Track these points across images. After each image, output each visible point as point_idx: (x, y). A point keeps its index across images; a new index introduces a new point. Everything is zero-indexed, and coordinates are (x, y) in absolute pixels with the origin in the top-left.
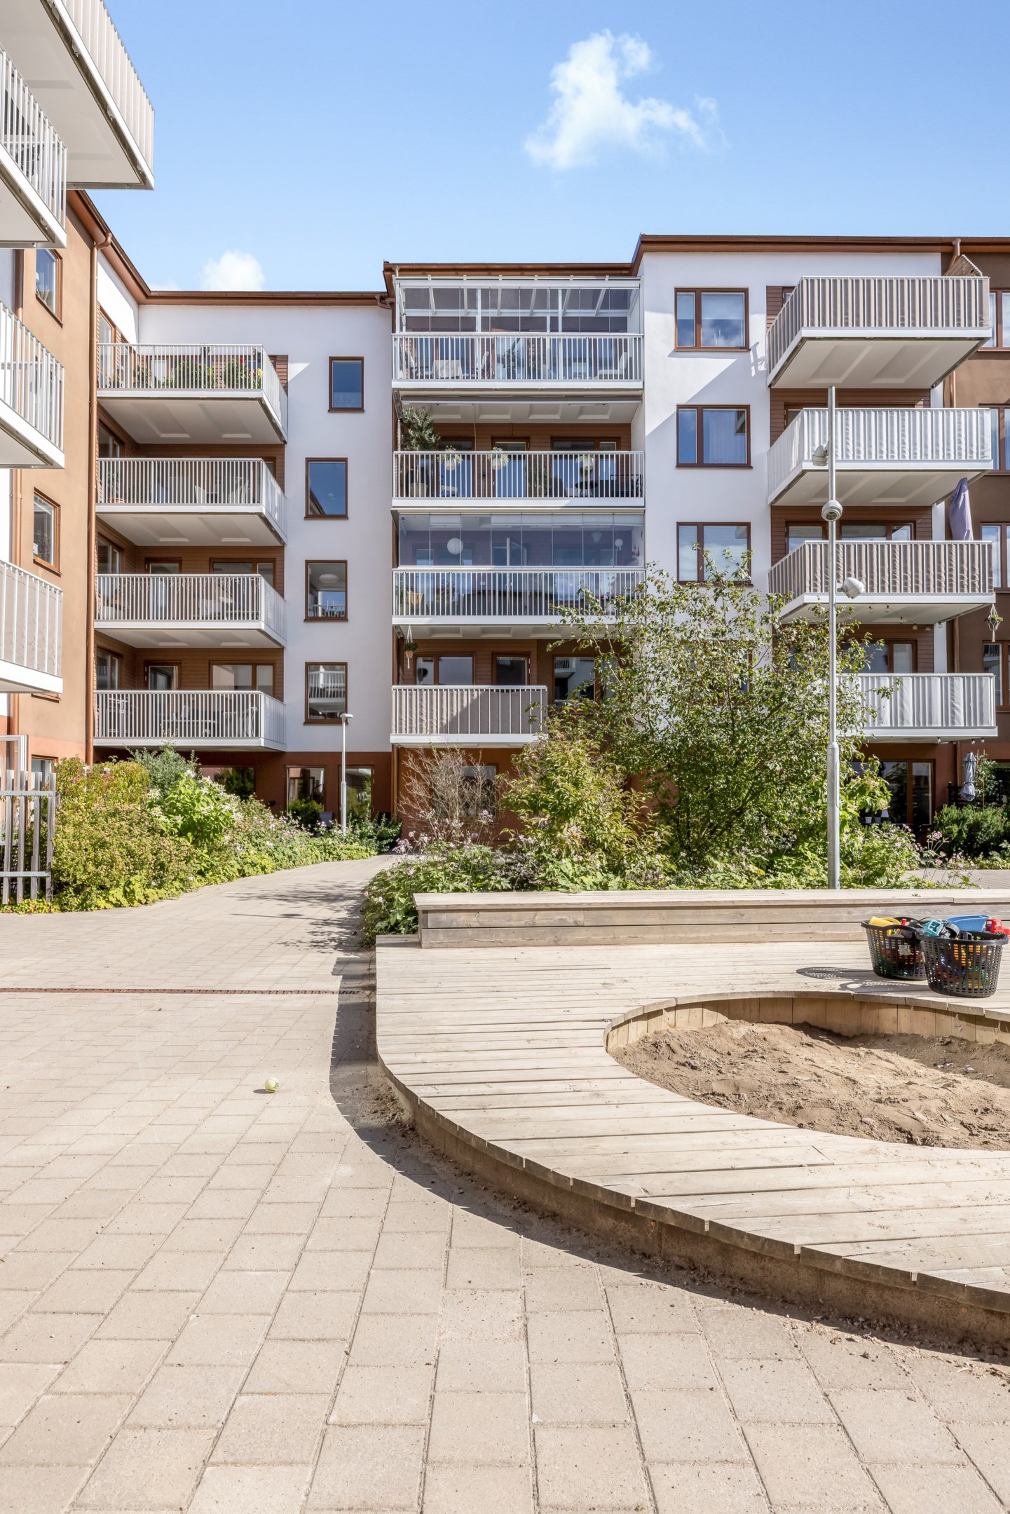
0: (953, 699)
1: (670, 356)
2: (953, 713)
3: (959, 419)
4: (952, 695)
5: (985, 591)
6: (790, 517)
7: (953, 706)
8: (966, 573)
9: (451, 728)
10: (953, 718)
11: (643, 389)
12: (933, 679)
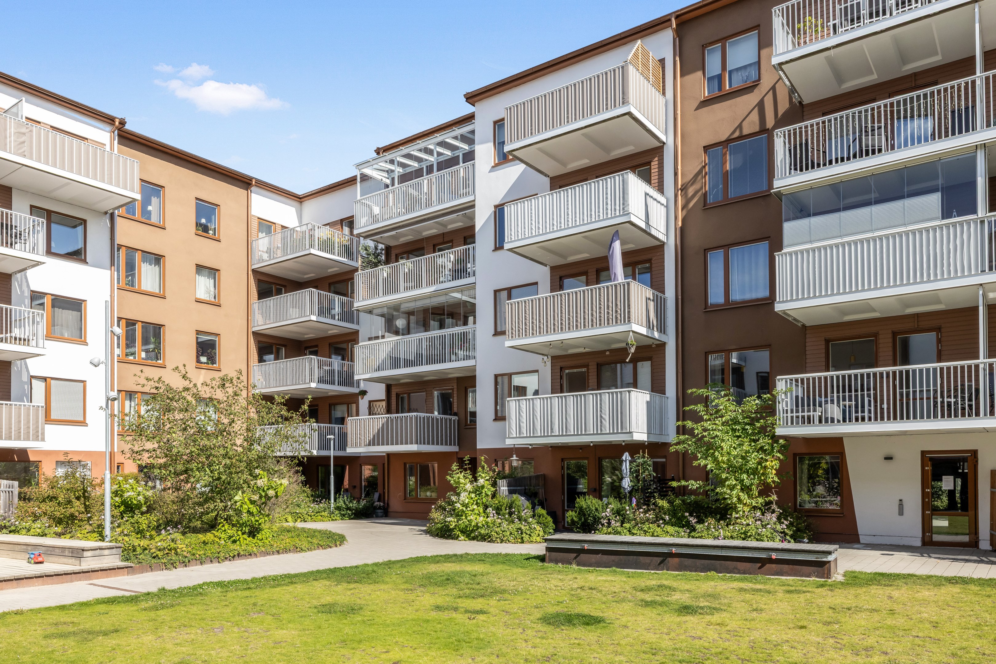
0: (601, 411)
1: (490, 172)
2: (601, 422)
3: (607, 185)
4: (601, 408)
5: (625, 321)
6: (563, 273)
7: (601, 417)
8: (610, 309)
9: (372, 443)
10: (601, 426)
11: (474, 201)
12: (587, 396)
